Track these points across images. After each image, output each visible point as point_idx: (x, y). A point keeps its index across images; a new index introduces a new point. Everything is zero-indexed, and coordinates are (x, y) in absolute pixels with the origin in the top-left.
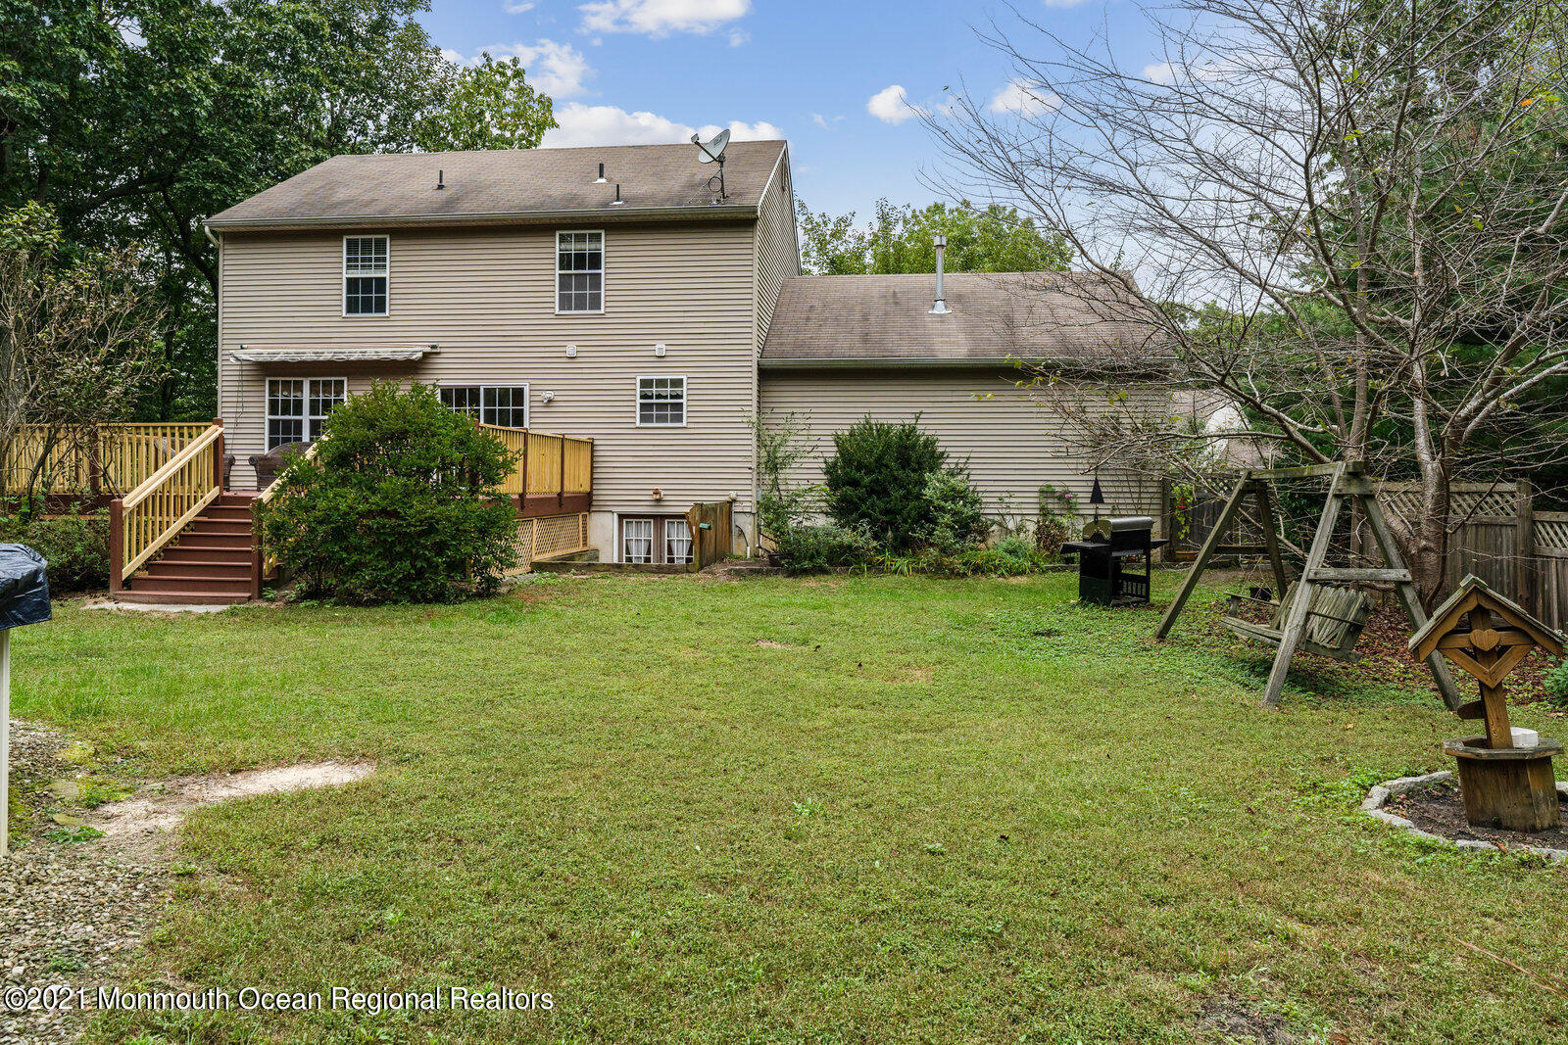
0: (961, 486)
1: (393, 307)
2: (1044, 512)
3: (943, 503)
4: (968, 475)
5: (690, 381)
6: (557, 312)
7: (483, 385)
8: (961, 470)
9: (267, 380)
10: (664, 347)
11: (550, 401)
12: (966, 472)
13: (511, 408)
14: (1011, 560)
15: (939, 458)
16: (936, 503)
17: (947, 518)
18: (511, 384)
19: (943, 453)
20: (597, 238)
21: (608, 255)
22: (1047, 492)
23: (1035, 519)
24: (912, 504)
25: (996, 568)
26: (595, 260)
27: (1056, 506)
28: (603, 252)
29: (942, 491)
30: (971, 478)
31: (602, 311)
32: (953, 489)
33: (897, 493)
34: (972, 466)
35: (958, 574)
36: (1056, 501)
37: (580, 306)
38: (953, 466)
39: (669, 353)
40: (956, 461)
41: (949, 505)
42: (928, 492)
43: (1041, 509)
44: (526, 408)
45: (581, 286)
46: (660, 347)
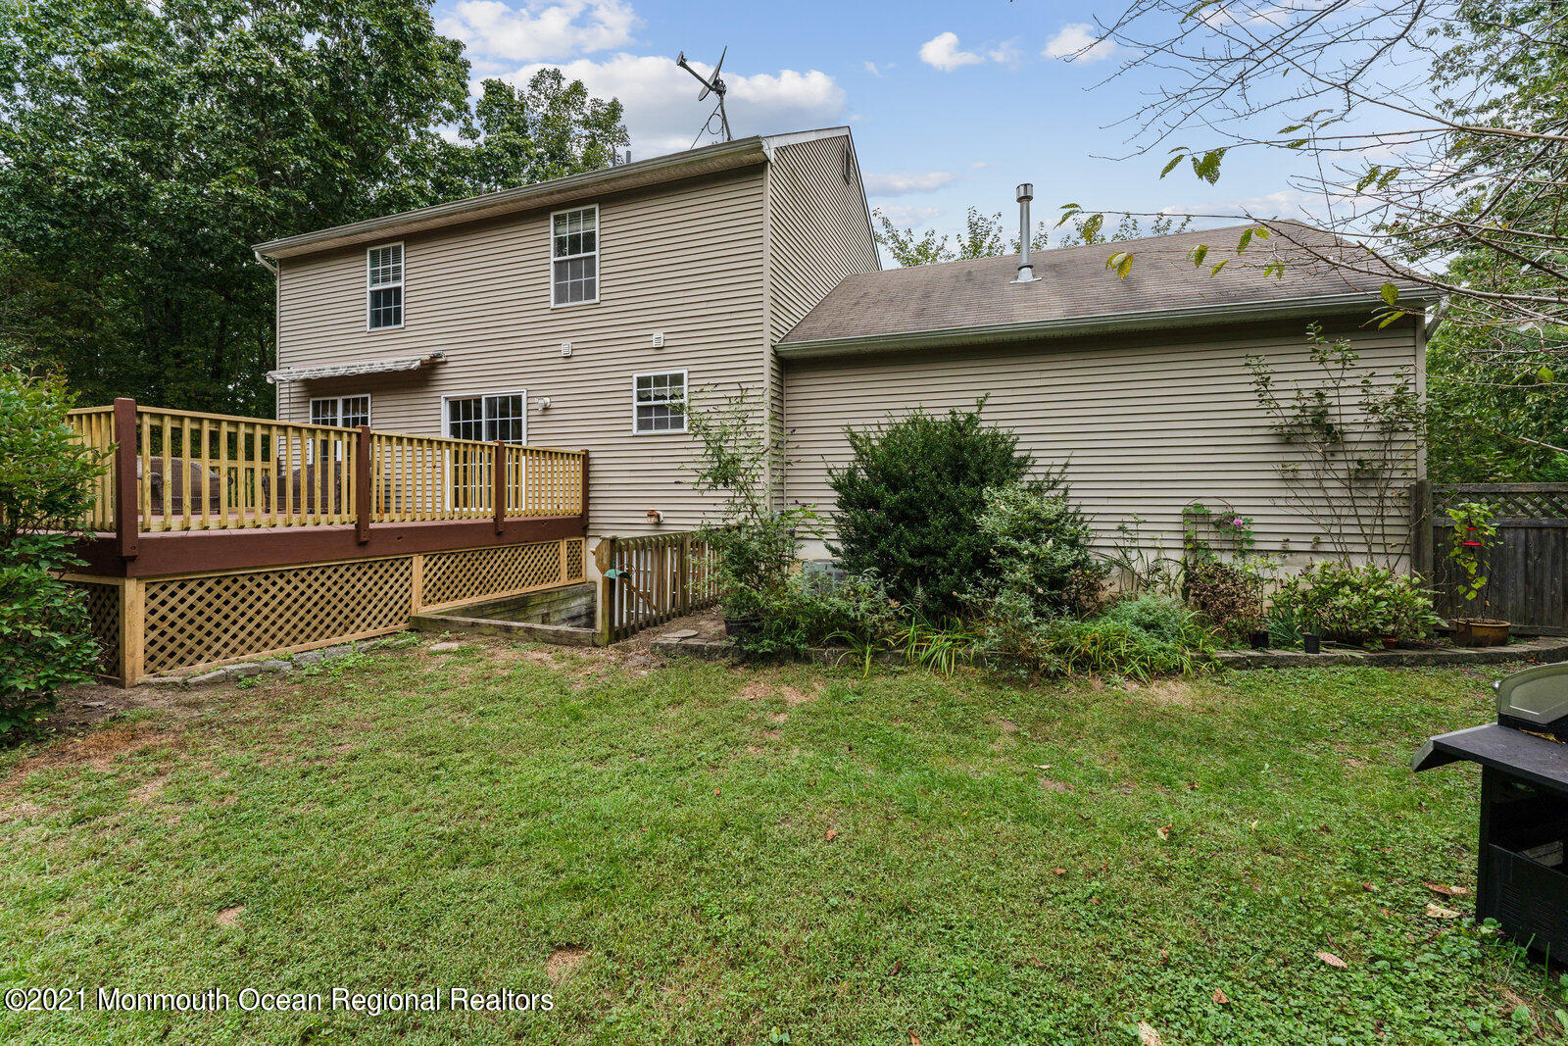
0: (1050, 511)
1: (407, 317)
2: (1193, 546)
3: (1013, 543)
4: (1066, 490)
5: (692, 376)
6: (552, 306)
7: (485, 393)
8: (1055, 482)
9: (312, 400)
10: (662, 336)
11: (546, 409)
12: (1062, 486)
13: (510, 418)
14: (1149, 643)
15: (1019, 466)
16: (1002, 540)
17: (1023, 572)
18: (510, 391)
19: (1026, 459)
20: (590, 214)
21: (604, 232)
22: (1195, 515)
23: (1178, 556)
24: (961, 542)
25: (1122, 660)
26: (589, 241)
27: (1213, 536)
28: (597, 230)
29: (1014, 518)
30: (1071, 494)
31: (597, 300)
32: (1036, 517)
33: (938, 522)
34: (1070, 478)
35: (1046, 674)
36: (1212, 528)
37: (576, 297)
38: (1041, 478)
39: (668, 344)
40: (1045, 470)
41: (1026, 547)
42: (987, 522)
43: (1188, 541)
44: (524, 418)
45: (576, 274)
46: (658, 336)
